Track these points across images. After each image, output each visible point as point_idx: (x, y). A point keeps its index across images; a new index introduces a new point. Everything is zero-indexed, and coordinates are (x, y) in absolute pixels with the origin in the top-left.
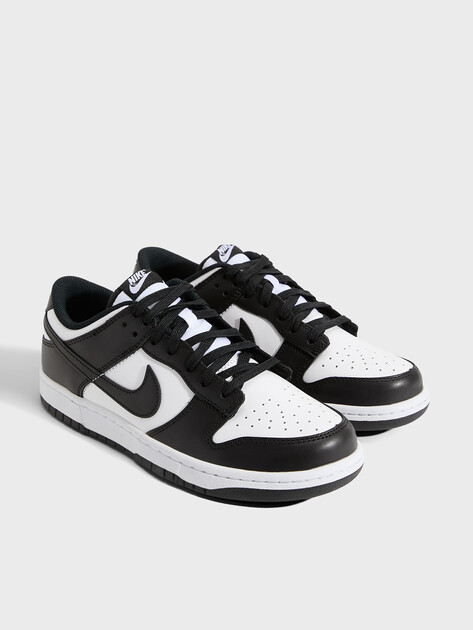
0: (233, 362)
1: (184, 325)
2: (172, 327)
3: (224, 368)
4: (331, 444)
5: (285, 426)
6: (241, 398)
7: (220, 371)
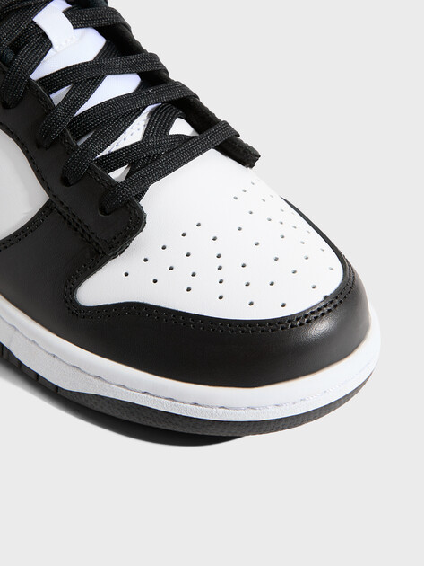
0: (134, 133)
1: (43, 43)
2: (16, 48)
3: (113, 147)
4: (321, 327)
5: (221, 289)
6: (136, 222)
7: (106, 152)
